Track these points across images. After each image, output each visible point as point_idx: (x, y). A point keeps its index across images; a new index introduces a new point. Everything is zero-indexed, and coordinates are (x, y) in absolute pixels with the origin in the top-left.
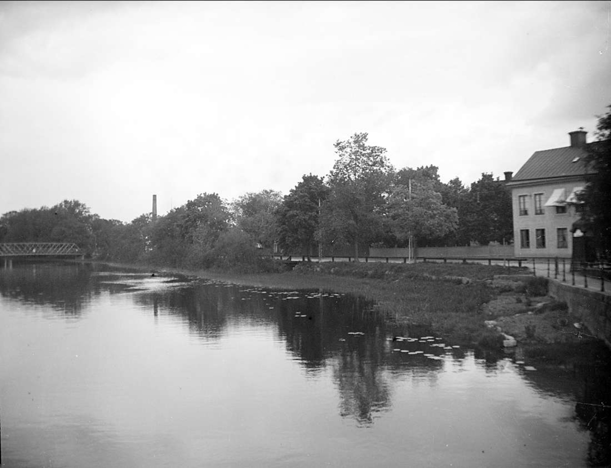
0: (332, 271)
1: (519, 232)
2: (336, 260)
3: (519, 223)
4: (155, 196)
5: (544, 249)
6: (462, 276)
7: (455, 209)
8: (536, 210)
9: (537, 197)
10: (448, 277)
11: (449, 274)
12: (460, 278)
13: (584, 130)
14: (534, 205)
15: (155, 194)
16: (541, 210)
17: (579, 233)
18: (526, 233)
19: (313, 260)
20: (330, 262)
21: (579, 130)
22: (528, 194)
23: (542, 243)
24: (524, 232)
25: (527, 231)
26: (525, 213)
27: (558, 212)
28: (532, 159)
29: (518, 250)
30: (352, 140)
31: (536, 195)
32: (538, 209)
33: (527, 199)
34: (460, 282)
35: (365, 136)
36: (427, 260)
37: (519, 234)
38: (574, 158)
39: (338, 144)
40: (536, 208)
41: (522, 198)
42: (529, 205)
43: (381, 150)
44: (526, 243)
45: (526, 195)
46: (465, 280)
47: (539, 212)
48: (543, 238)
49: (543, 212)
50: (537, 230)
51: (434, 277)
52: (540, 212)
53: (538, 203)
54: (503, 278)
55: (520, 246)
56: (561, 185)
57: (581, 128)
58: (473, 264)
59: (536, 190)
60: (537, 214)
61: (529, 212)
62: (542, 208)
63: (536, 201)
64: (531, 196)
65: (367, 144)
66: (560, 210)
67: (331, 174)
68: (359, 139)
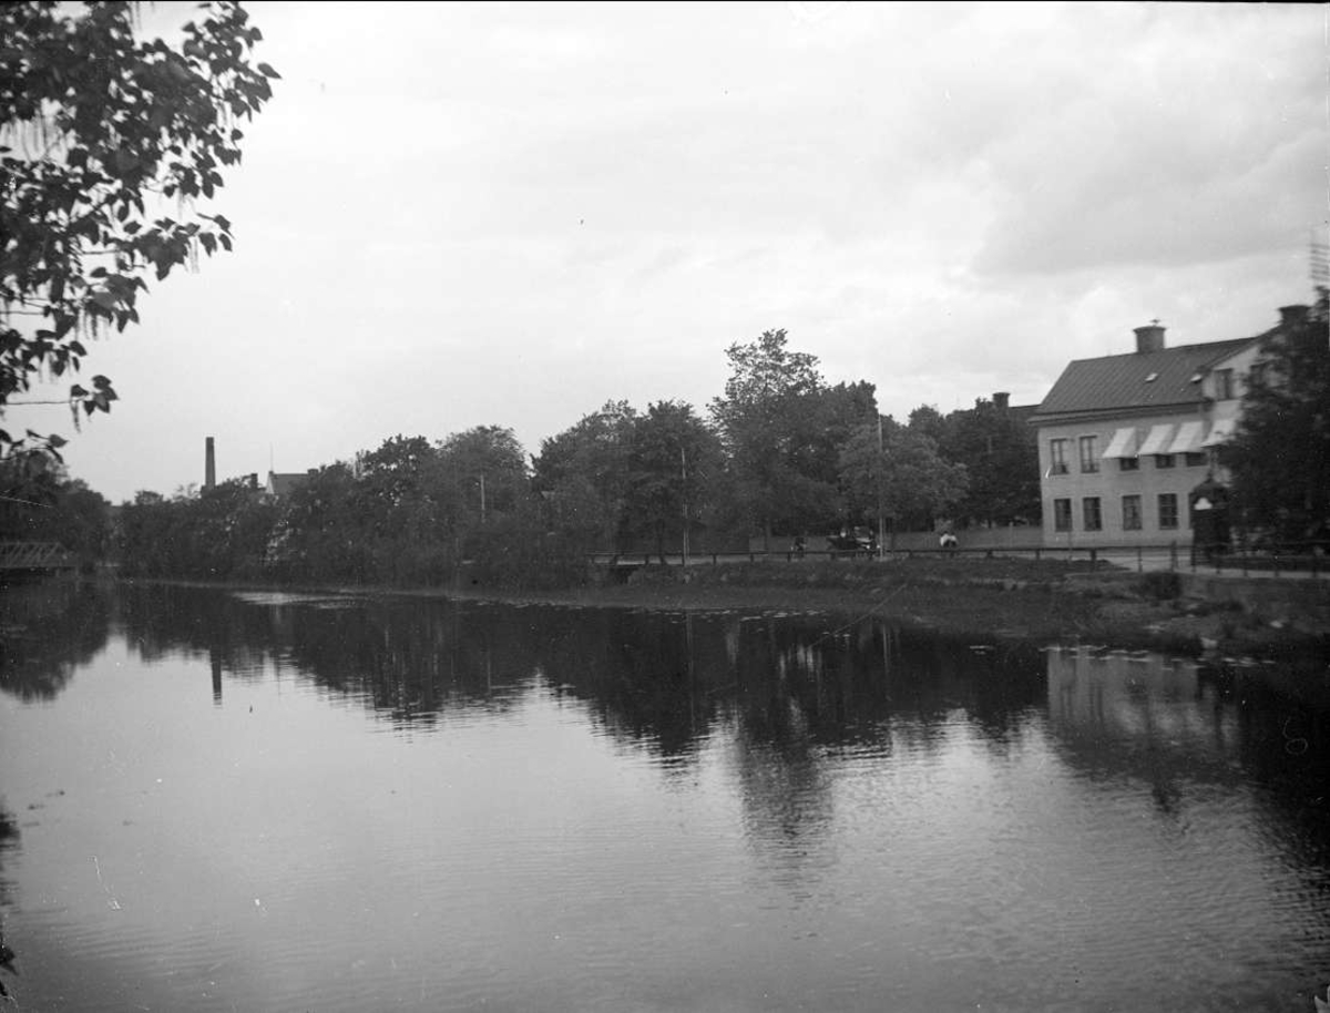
0: (724, 578)
1: (1052, 503)
2: (720, 560)
3: (1051, 488)
4: (210, 442)
5: (1101, 533)
6: (1003, 578)
7: (961, 465)
8: (1083, 466)
9: (1086, 443)
10: (975, 580)
11: (977, 575)
12: (998, 581)
13: (1160, 325)
14: (1078, 456)
15: (210, 436)
16: (1092, 466)
17: (1203, 505)
18: (1064, 506)
19: (672, 562)
20: (707, 564)
21: (1151, 324)
22: (1069, 437)
23: (1094, 522)
24: (1061, 505)
25: (1067, 502)
26: (1064, 470)
27: (1123, 469)
28: (1070, 374)
29: (1050, 535)
30: (758, 344)
31: (1082, 439)
32: (1086, 462)
33: (1065, 445)
34: (1000, 587)
35: (781, 335)
36: (916, 554)
37: (1052, 508)
38: (1148, 374)
39: (733, 350)
40: (1082, 461)
41: (1056, 446)
42: (1070, 456)
43: (809, 360)
44: (1064, 523)
45: (1064, 440)
46: (1009, 583)
47: (1088, 468)
48: (1097, 514)
49: (1096, 468)
50: (1086, 500)
51: (947, 582)
52: (1090, 468)
53: (1086, 453)
54: (1081, 578)
55: (1054, 528)
56: (1128, 422)
57: (1155, 321)
58: (1005, 558)
59: (1082, 431)
60: (1084, 471)
61: (1069, 469)
62: (1095, 461)
63: (1082, 450)
64: (1073, 440)
65: (784, 349)
66: (1127, 465)
67: (715, 404)
68: (773, 341)
